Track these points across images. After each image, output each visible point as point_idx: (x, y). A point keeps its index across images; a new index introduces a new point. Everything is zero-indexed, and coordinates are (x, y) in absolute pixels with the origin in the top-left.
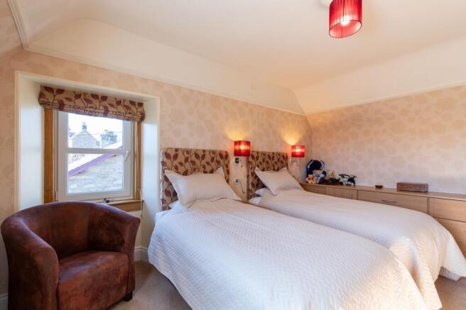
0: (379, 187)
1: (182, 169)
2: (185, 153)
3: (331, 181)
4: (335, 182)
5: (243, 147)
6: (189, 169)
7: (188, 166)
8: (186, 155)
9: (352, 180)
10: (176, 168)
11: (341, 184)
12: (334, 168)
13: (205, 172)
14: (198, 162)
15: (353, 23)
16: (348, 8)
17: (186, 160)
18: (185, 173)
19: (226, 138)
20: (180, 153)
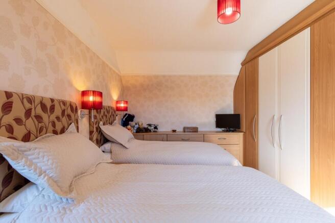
0: (174, 131)
1: (20, 131)
2: (25, 101)
3: (144, 131)
4: (147, 130)
5: (91, 99)
6: (33, 130)
7: (31, 124)
8: (28, 105)
9: (156, 128)
10: (10, 129)
11: (150, 131)
12: (142, 120)
13: (55, 132)
14: (45, 117)
15: (234, 13)
16: (229, 3)
17: (28, 113)
18: (27, 138)
19: (71, 85)
20: (16, 100)
